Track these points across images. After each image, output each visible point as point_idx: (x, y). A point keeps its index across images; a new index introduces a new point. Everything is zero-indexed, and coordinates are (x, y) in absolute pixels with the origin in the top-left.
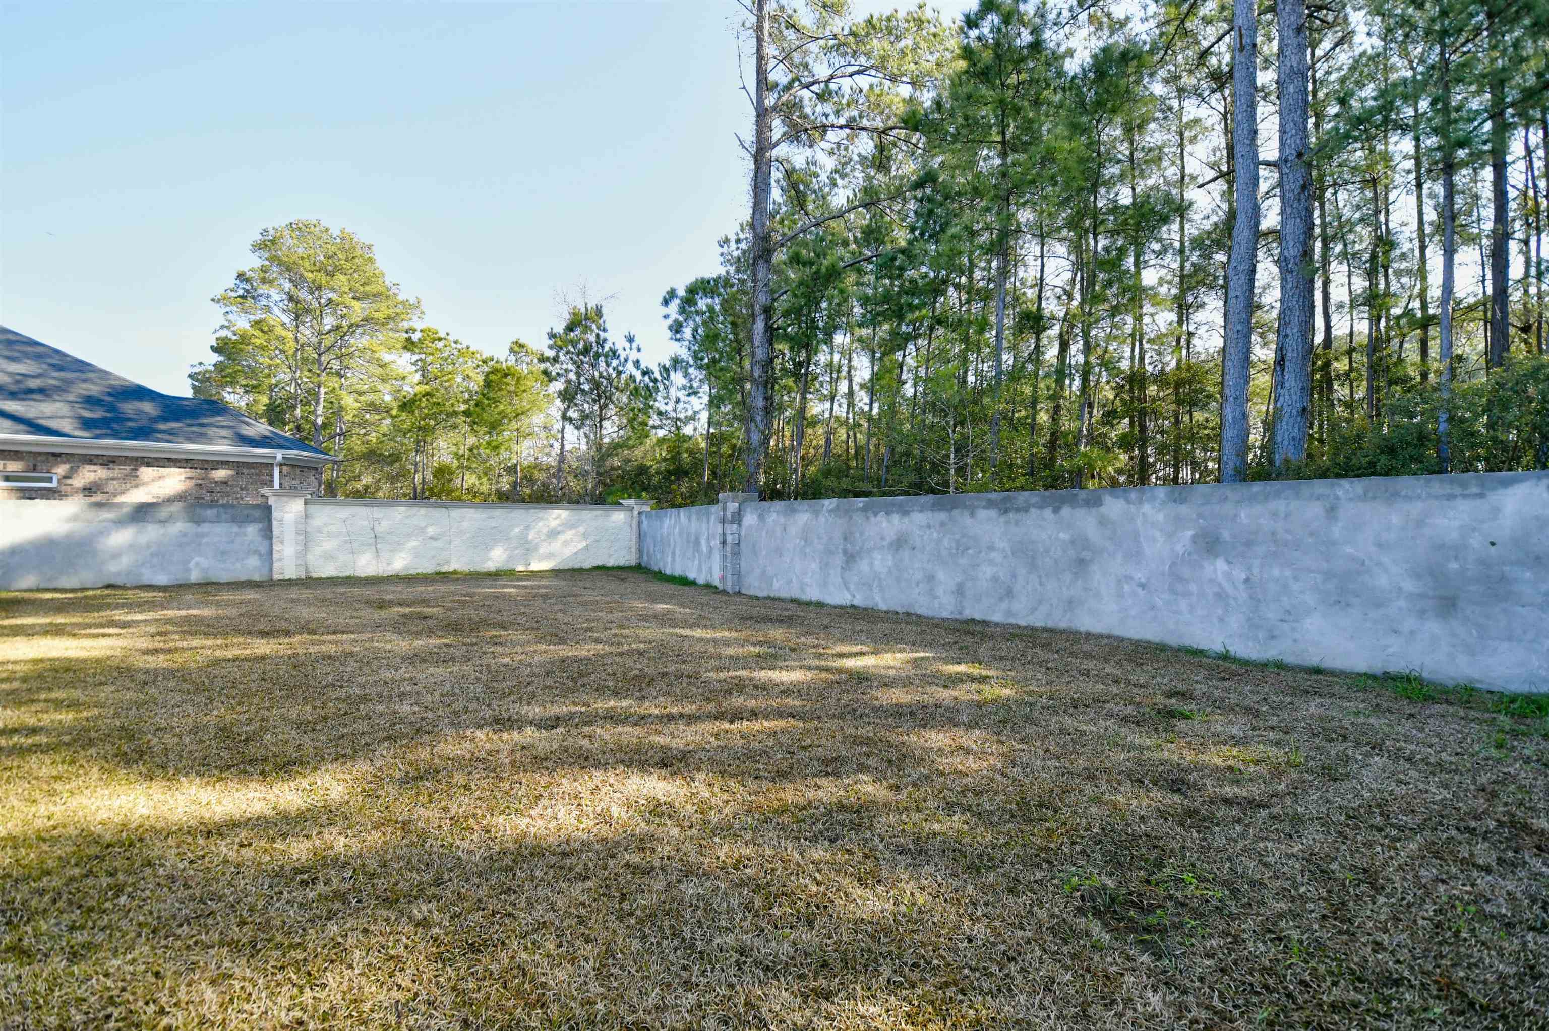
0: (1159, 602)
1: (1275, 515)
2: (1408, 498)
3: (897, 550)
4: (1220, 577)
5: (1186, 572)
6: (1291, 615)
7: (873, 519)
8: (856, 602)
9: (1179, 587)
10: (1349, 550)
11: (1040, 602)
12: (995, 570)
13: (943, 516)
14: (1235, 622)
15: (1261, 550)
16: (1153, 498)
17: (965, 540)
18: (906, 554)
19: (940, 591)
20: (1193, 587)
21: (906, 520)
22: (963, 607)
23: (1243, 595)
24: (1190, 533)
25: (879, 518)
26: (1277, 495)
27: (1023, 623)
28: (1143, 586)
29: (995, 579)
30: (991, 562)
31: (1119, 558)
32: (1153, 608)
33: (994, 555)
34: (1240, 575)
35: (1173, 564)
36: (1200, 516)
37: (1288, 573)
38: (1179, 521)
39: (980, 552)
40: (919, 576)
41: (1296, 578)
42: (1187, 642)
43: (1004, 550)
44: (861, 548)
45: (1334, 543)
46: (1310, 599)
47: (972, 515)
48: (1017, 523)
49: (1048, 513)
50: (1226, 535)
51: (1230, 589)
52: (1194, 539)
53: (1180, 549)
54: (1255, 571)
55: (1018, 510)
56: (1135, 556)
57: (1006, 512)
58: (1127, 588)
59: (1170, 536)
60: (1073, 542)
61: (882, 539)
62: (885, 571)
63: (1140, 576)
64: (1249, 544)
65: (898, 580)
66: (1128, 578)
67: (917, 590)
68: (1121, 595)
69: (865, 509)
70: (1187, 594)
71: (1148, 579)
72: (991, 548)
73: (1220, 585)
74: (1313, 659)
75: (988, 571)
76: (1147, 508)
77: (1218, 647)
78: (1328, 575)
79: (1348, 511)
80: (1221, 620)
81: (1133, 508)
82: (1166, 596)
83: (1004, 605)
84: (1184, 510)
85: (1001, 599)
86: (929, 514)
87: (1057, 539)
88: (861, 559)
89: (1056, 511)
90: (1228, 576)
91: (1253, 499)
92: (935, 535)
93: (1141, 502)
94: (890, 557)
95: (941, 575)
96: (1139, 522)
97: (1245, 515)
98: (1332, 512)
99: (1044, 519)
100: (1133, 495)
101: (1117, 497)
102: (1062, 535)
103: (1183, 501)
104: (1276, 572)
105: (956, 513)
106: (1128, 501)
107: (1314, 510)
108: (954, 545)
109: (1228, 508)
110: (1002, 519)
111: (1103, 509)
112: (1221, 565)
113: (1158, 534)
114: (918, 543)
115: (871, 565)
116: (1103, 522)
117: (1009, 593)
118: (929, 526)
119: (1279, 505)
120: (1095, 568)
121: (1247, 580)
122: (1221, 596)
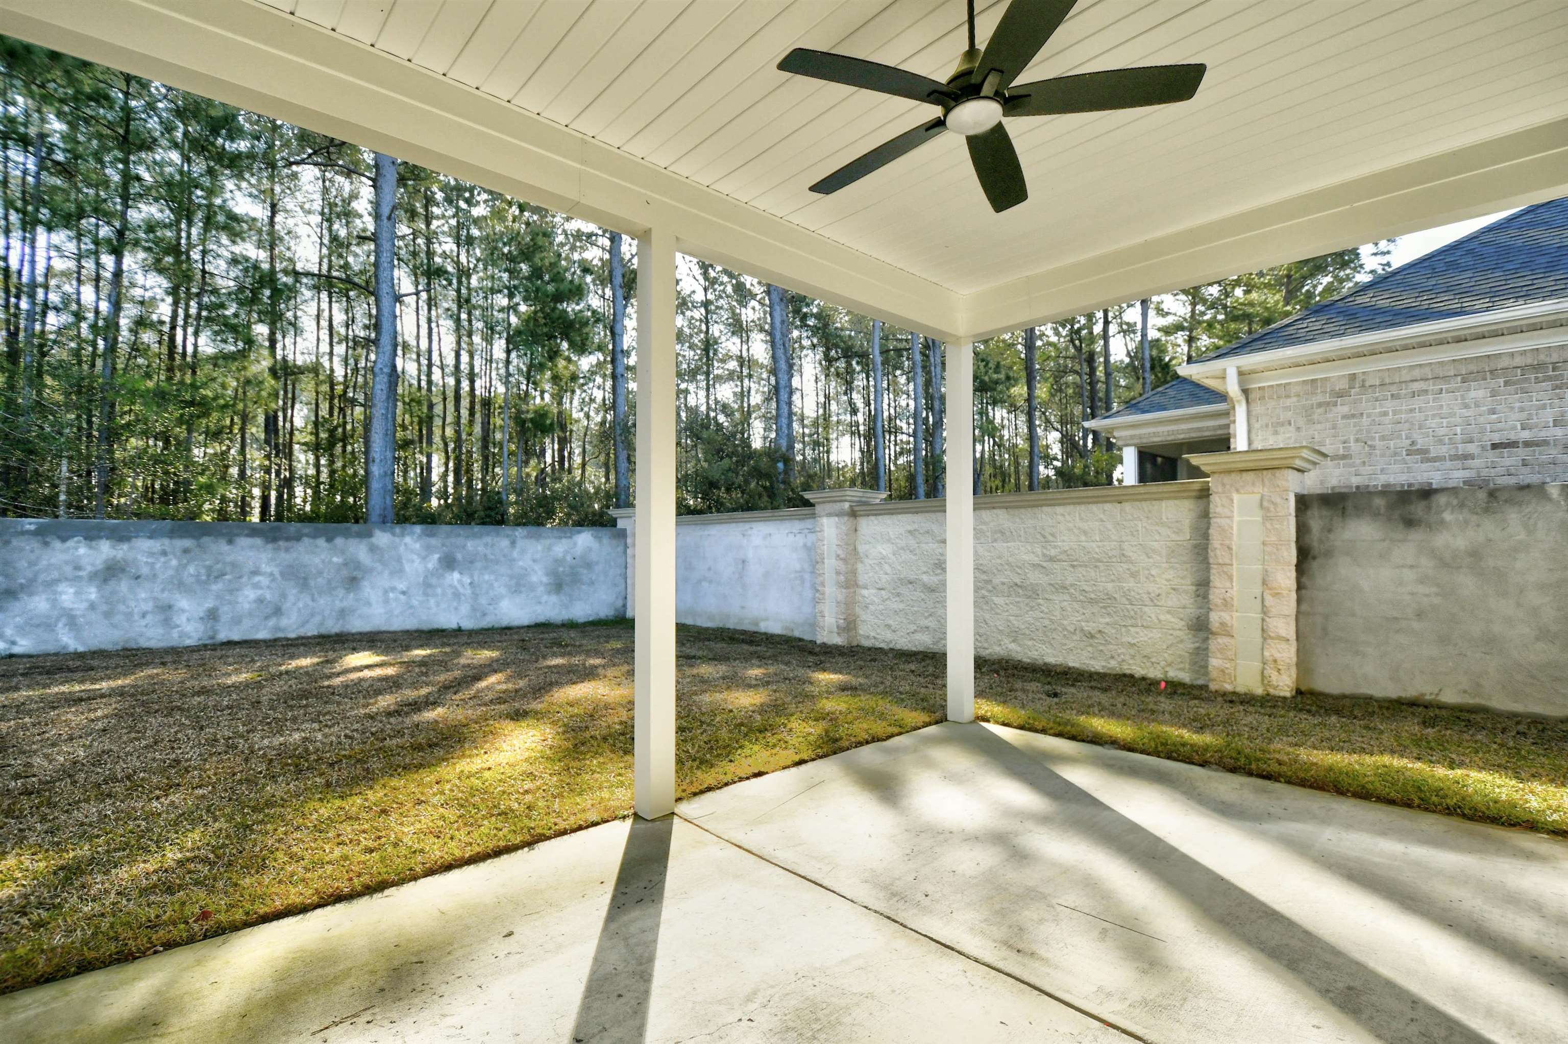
0: (415, 602)
1: (486, 545)
2: (545, 538)
3: (105, 581)
4: (456, 583)
5: (434, 581)
6: (494, 601)
7: (57, 544)
8: (16, 650)
9: (429, 591)
10: (521, 563)
11: (312, 615)
12: (260, 592)
13: (187, 543)
14: (465, 609)
15: (479, 565)
16: (412, 533)
17: (219, 566)
18: (123, 586)
19: (181, 619)
20: (439, 591)
21: (125, 546)
22: (216, 632)
23: (469, 591)
24: (437, 556)
25: (70, 543)
26: (488, 534)
27: (292, 635)
28: (404, 593)
29: (260, 601)
30: (256, 586)
31: (386, 573)
32: (412, 607)
33: (257, 579)
34: (467, 580)
35: (426, 577)
36: (443, 545)
37: (492, 577)
38: (429, 549)
39: (240, 577)
40: (148, 607)
41: (496, 580)
42: (435, 626)
43: (271, 574)
44: (32, 581)
45: (514, 560)
46: (503, 590)
47: (230, 542)
48: (287, 550)
49: (321, 542)
50: (459, 556)
51: (461, 590)
52: (440, 560)
53: (430, 566)
54: (476, 578)
55: (288, 539)
56: (399, 572)
57: (275, 540)
58: (391, 595)
59: (424, 558)
60: (346, 564)
61: (78, 568)
62: (85, 605)
63: (402, 586)
64: (472, 562)
65: (108, 615)
66: (393, 589)
67: (143, 622)
68: (386, 601)
69: (39, 532)
70: (435, 595)
71: (408, 588)
72: (256, 572)
73: (455, 588)
74: (505, 623)
75: (249, 595)
76: (408, 539)
77: (453, 625)
78: (512, 577)
79: (520, 543)
80: (456, 609)
81: (397, 539)
82: (421, 599)
83: (272, 622)
84: (433, 541)
85: (267, 618)
86: (166, 541)
87: (330, 562)
88: (31, 594)
89: (329, 540)
90: (460, 581)
91: (474, 536)
92: (174, 562)
93: (403, 535)
94: (93, 590)
95: (183, 602)
96: (402, 549)
97: (470, 545)
98: (513, 543)
99: (316, 546)
100: (398, 530)
101: (384, 531)
102: (335, 559)
103: (432, 535)
104: (486, 577)
105: (205, 540)
106: (394, 534)
107: (505, 543)
108: (203, 571)
109: (460, 541)
110: (270, 546)
111: (374, 540)
112: (456, 575)
113: (415, 557)
114: (145, 571)
115: (54, 602)
116: (373, 549)
117: (278, 611)
118: (164, 553)
119: (488, 539)
120: (366, 583)
121: (471, 584)
122: (457, 595)
